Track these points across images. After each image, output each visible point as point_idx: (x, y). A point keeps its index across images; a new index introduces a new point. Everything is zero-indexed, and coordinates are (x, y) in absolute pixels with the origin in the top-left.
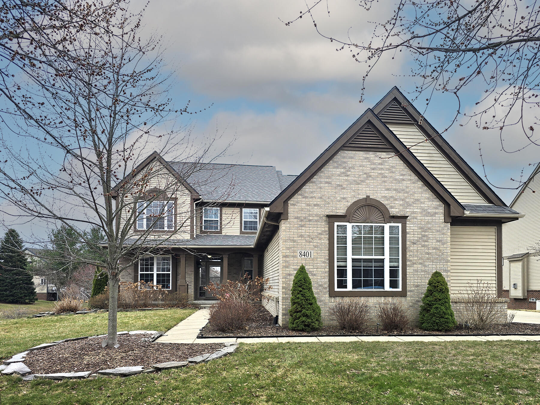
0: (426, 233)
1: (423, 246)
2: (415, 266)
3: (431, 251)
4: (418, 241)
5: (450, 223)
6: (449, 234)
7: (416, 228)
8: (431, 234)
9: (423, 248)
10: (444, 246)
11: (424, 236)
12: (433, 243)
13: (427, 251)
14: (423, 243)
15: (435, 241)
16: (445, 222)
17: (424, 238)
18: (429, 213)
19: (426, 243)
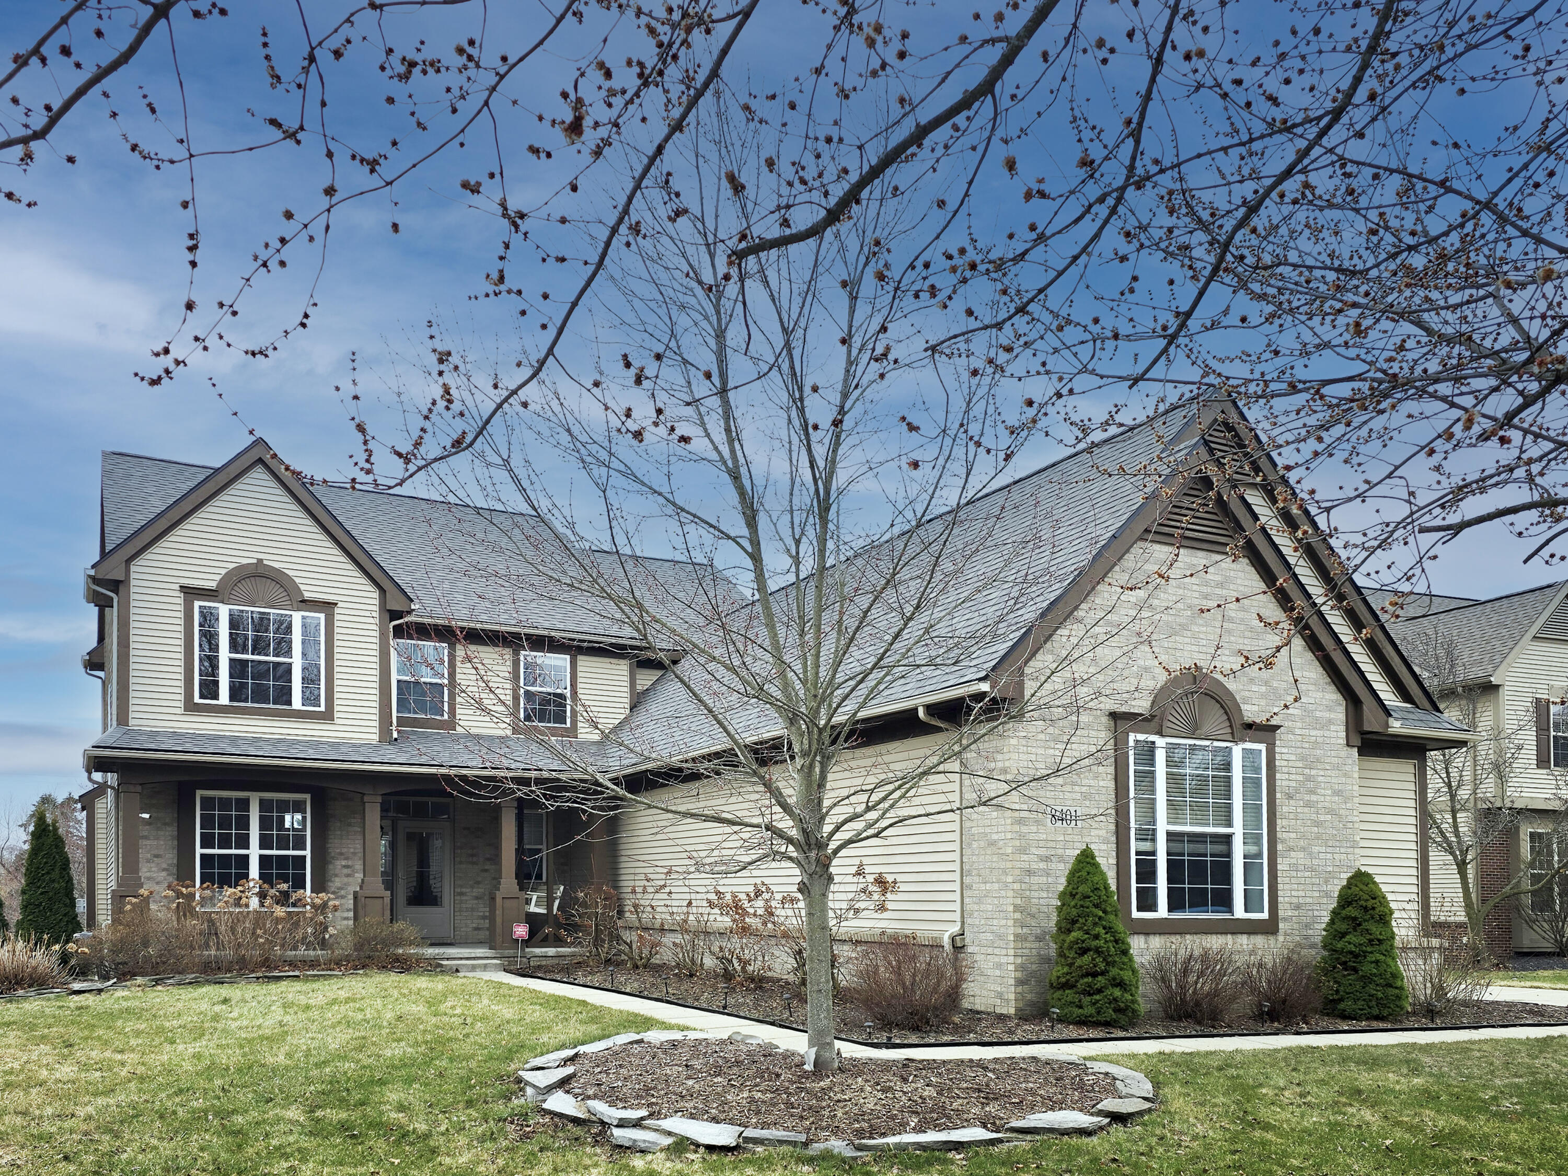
0: (1313, 772)
1: (1308, 805)
2: (1293, 854)
3: (1322, 818)
4: (1297, 791)
5: (1359, 748)
6: (1356, 775)
7: (1293, 758)
8: (1322, 773)
9: (1306, 810)
10: (1349, 806)
11: (1309, 778)
12: (1325, 798)
13: (1314, 816)
14: (1307, 797)
15: (1329, 792)
16: (1348, 745)
17: (1309, 785)
18: (1317, 719)
19: (1314, 798)
